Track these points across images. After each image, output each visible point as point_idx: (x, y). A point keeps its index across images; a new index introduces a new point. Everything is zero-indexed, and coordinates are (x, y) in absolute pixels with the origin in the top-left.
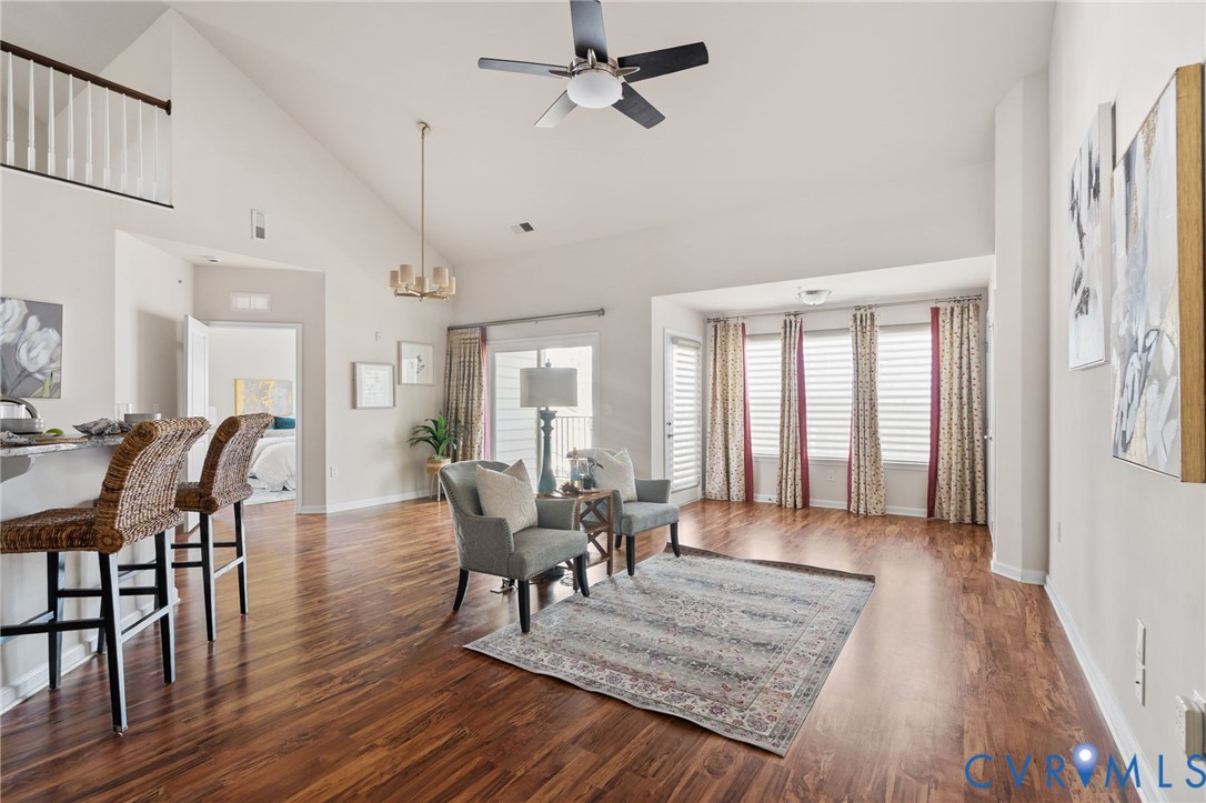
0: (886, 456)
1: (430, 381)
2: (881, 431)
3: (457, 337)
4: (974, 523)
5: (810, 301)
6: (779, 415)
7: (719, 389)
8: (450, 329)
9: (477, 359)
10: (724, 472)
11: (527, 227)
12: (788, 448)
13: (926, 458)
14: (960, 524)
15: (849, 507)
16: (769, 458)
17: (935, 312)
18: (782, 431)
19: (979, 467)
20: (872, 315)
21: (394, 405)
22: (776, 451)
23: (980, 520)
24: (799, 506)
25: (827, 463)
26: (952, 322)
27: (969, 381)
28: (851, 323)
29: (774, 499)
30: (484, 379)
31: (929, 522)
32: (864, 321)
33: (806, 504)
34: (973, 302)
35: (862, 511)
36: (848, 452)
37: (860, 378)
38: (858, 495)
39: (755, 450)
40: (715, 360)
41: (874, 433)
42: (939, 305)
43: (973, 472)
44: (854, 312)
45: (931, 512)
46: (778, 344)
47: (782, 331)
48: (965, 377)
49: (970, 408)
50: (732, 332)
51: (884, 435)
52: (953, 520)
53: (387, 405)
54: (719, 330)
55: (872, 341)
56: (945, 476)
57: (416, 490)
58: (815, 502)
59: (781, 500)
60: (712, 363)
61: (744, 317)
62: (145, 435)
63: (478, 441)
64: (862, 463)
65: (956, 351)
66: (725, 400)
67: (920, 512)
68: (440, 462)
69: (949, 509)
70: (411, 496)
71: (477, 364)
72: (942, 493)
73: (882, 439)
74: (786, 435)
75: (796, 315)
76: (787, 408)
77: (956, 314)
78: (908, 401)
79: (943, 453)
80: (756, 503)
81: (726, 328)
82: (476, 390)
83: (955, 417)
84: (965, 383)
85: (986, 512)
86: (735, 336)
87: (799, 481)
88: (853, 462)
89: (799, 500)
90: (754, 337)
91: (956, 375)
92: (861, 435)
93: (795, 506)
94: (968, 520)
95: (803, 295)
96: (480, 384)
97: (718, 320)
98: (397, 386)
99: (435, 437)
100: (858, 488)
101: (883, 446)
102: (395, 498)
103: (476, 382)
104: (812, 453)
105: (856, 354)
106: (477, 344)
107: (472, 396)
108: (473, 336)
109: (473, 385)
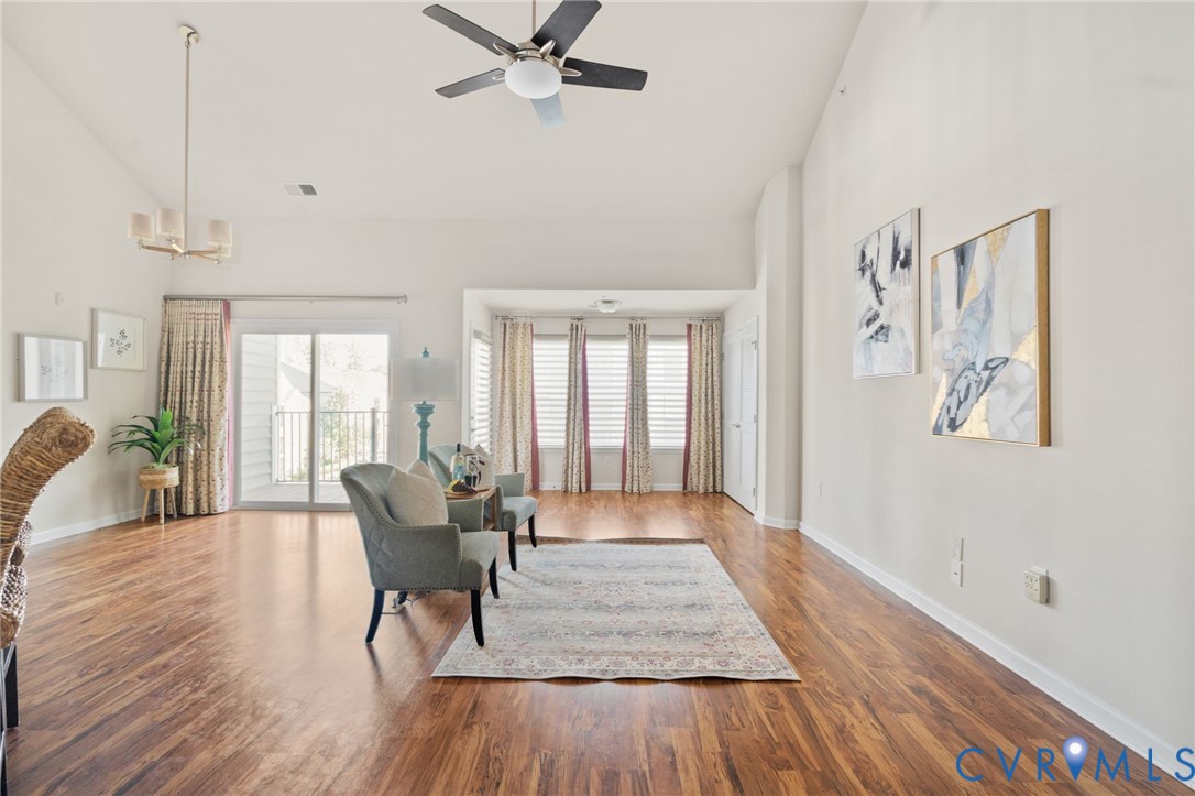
0: (654, 442)
1: (139, 366)
2: (650, 422)
3: (179, 310)
4: (715, 492)
5: (604, 309)
6: (565, 409)
7: (507, 384)
8: (166, 299)
9: (217, 339)
10: (512, 464)
11: (308, 190)
12: (574, 439)
13: (683, 443)
14: (706, 493)
15: (623, 487)
16: (554, 450)
17: (690, 327)
18: (568, 424)
19: (718, 449)
20: (644, 325)
21: (86, 396)
22: (562, 442)
23: (719, 490)
24: (584, 490)
25: (606, 451)
26: (701, 336)
27: (712, 383)
28: (628, 331)
29: (559, 486)
30: (229, 367)
31: (684, 494)
32: (637, 332)
33: (588, 488)
34: (715, 322)
35: (635, 490)
36: (622, 441)
37: (635, 378)
38: (632, 477)
39: (541, 442)
40: (504, 355)
41: (645, 424)
42: (691, 322)
43: (714, 453)
44: (629, 322)
45: (685, 487)
46: (565, 345)
47: (569, 333)
48: (710, 380)
49: (713, 403)
50: (520, 330)
51: (653, 425)
52: (701, 490)
54: (508, 328)
55: (645, 348)
56: (695, 457)
57: (116, 512)
58: (595, 486)
59: (567, 486)
60: (501, 359)
61: (532, 317)
62: (74, 444)
63: (219, 443)
64: (636, 449)
65: (704, 358)
66: (514, 395)
67: (677, 486)
68: (164, 472)
69: (699, 482)
70: (110, 520)
72: (693, 471)
73: (651, 428)
74: (572, 427)
75: (579, 320)
76: (573, 403)
77: (704, 330)
78: (667, 397)
79: (694, 439)
80: (543, 492)
81: (515, 327)
82: (216, 378)
83: (703, 410)
84: (709, 385)
85: (722, 483)
86: (524, 334)
87: (583, 468)
88: (628, 448)
89: (583, 485)
90: (541, 337)
91: (704, 378)
92: (635, 426)
93: (580, 491)
94: (711, 490)
95: (599, 303)
96: (222, 371)
97: (505, 318)
98: (90, 370)
99: (153, 439)
100: (632, 471)
101: (651, 435)
102: (84, 526)
103: (216, 369)
104: (593, 443)
105: (632, 357)
106: (218, 322)
107: (210, 387)
108: (210, 311)
109: (211, 372)
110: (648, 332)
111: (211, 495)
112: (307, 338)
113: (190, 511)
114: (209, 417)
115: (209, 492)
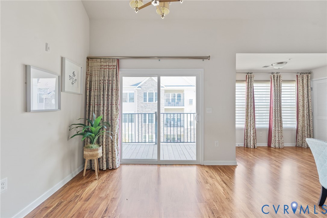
1: (80, 91)
9: (115, 78)
15: (269, 146)
18: (247, 118)
20: (280, 76)
21: (59, 108)
24: (256, 147)
26: (303, 80)
36: (268, 125)
41: (281, 118)
42: (298, 74)
44: (271, 74)
47: (247, 79)
53: (54, 108)
55: (280, 85)
59: (248, 145)
65: (305, 89)
71: (115, 82)
74: (249, 119)
75: (251, 73)
76: (249, 109)
77: (305, 77)
82: (114, 98)
84: (307, 101)
87: (255, 137)
88: (273, 129)
89: (256, 145)
93: (254, 147)
95: (276, 64)
98: (61, 93)
103: (114, 94)
104: (257, 126)
106: (115, 70)
107: (112, 103)
108: (111, 64)
109: (112, 95)
110: (281, 79)
111: (114, 159)
112: (155, 79)
113: (105, 168)
114: (111, 118)
115: (113, 157)
